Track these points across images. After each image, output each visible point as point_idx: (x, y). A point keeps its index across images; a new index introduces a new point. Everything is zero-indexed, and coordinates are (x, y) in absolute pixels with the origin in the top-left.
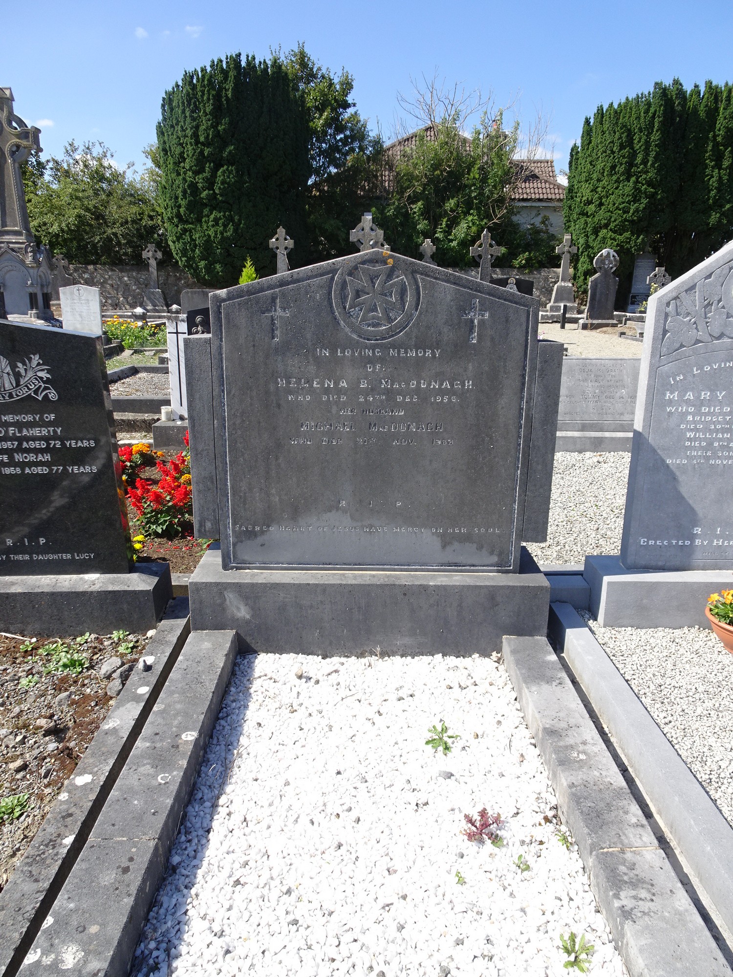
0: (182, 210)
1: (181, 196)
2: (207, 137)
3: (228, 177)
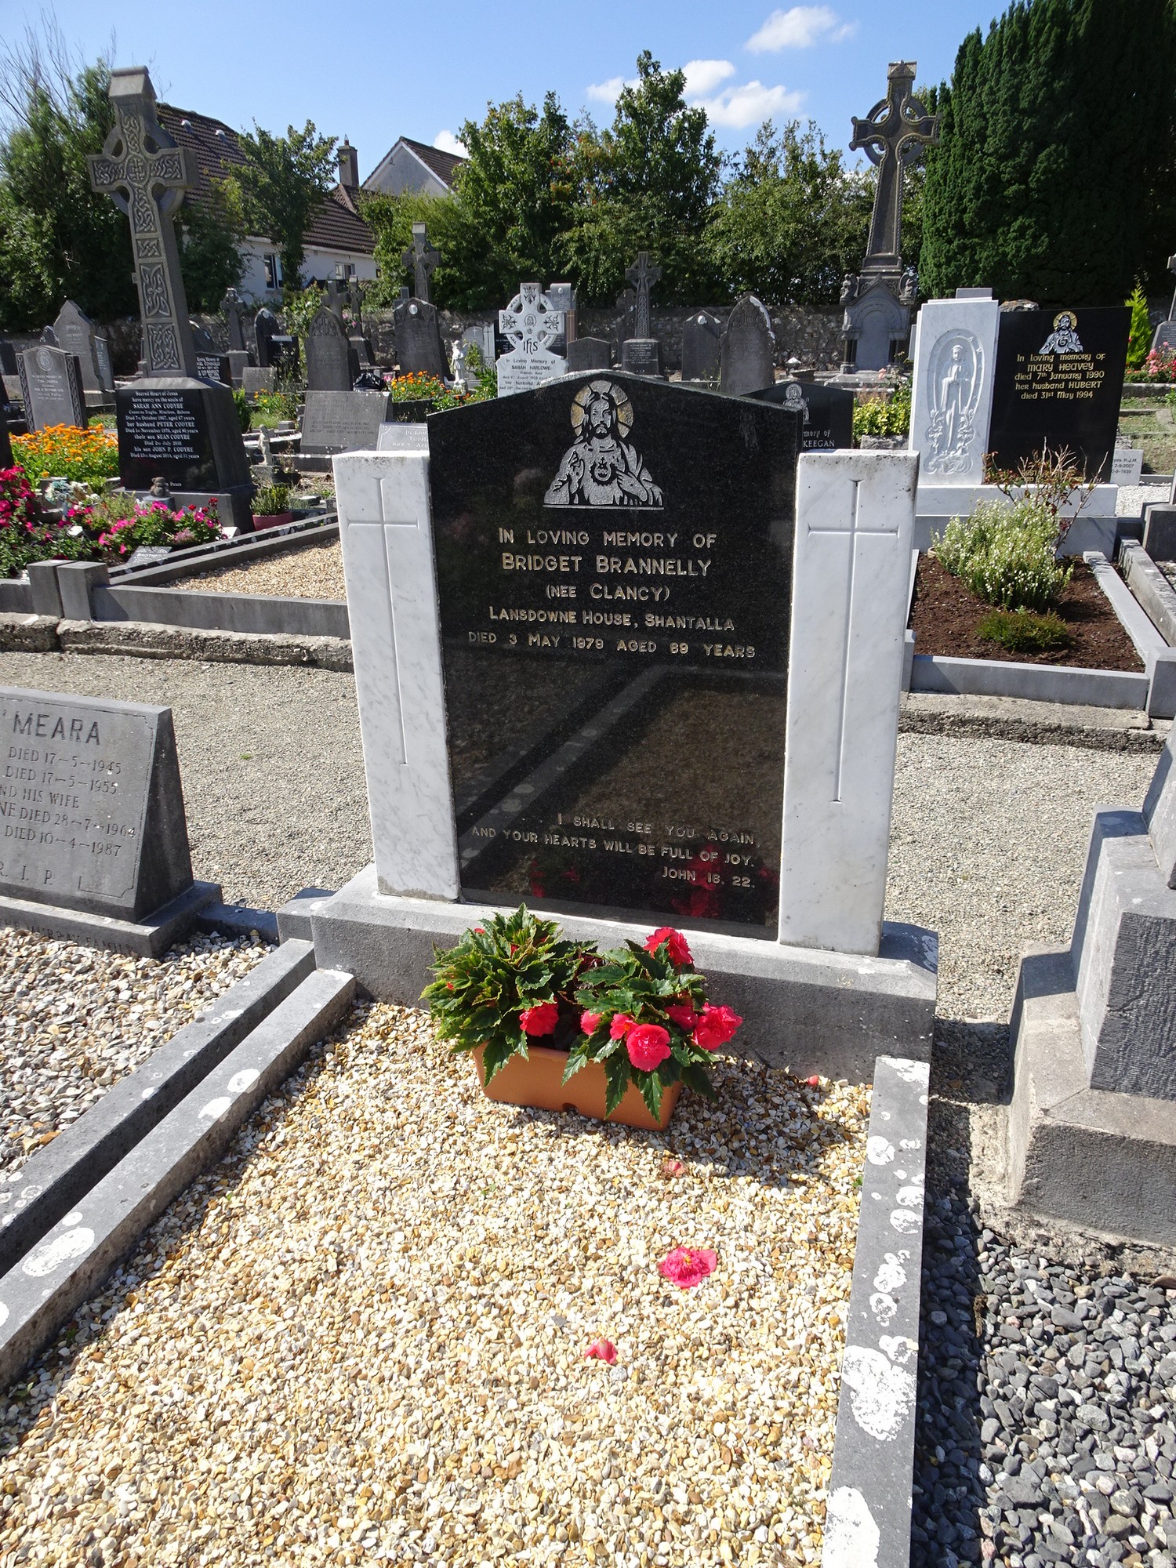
0: (967, 217)
1: (969, 195)
2: (1032, 102)
3: (1055, 162)
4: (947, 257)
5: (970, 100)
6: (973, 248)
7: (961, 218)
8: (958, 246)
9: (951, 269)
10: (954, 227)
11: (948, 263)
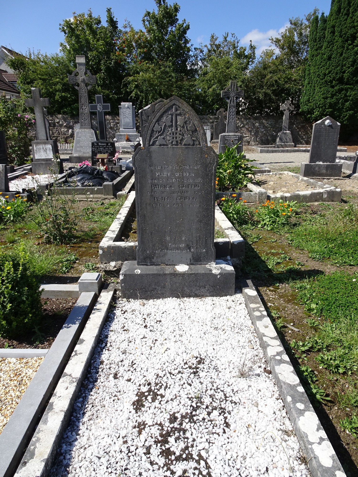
4: (331, 94)
5: (346, 20)
6: (347, 90)
7: (343, 76)
8: (339, 89)
9: (334, 100)
10: (338, 80)
11: (332, 97)
